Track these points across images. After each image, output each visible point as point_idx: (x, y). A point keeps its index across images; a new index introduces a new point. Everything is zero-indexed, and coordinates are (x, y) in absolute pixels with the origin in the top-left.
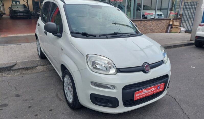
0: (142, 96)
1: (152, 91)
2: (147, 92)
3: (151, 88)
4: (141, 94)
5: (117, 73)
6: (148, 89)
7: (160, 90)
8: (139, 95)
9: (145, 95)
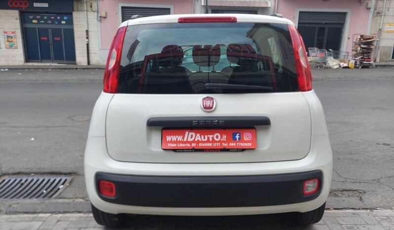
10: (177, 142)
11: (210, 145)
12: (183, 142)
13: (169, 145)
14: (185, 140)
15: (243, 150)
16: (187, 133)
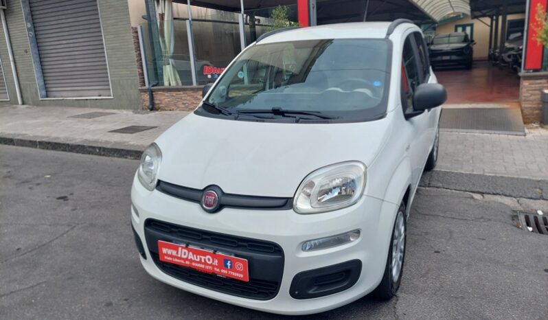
0: (178, 261)
1: (205, 263)
2: (191, 256)
3: (205, 254)
4: (174, 253)
5: (155, 190)
6: (195, 252)
7: (234, 274)
8: (169, 252)
9: (188, 263)
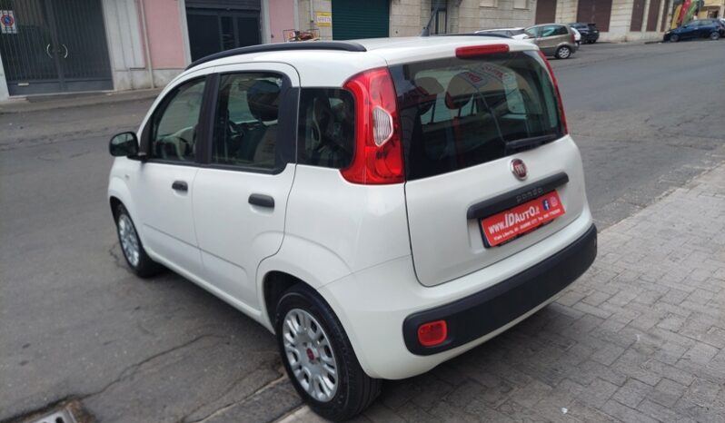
10: (501, 232)
11: (528, 224)
12: (507, 230)
13: (495, 239)
14: (507, 226)
15: (552, 220)
16: (506, 215)
